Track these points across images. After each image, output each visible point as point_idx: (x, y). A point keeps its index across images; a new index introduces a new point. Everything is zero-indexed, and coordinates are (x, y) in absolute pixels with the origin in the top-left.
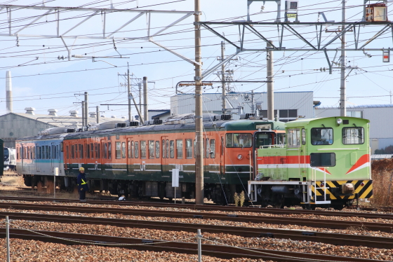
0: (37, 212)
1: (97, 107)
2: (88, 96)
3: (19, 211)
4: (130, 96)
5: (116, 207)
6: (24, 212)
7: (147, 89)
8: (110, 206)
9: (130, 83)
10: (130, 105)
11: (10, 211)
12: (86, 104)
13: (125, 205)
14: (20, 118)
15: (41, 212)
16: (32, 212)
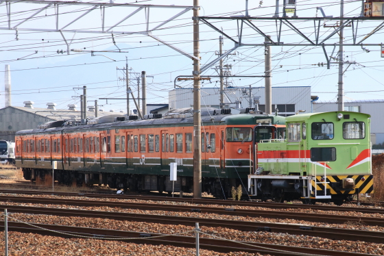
0: (36, 206)
1: (96, 101)
2: (87, 91)
3: (17, 204)
4: (129, 89)
5: (114, 200)
6: (23, 205)
7: (146, 83)
8: (108, 200)
9: (129, 78)
10: (128, 99)
11: (8, 204)
12: (85, 97)
13: (123, 199)
14: (19, 112)
15: (39, 205)
16: (31, 205)
